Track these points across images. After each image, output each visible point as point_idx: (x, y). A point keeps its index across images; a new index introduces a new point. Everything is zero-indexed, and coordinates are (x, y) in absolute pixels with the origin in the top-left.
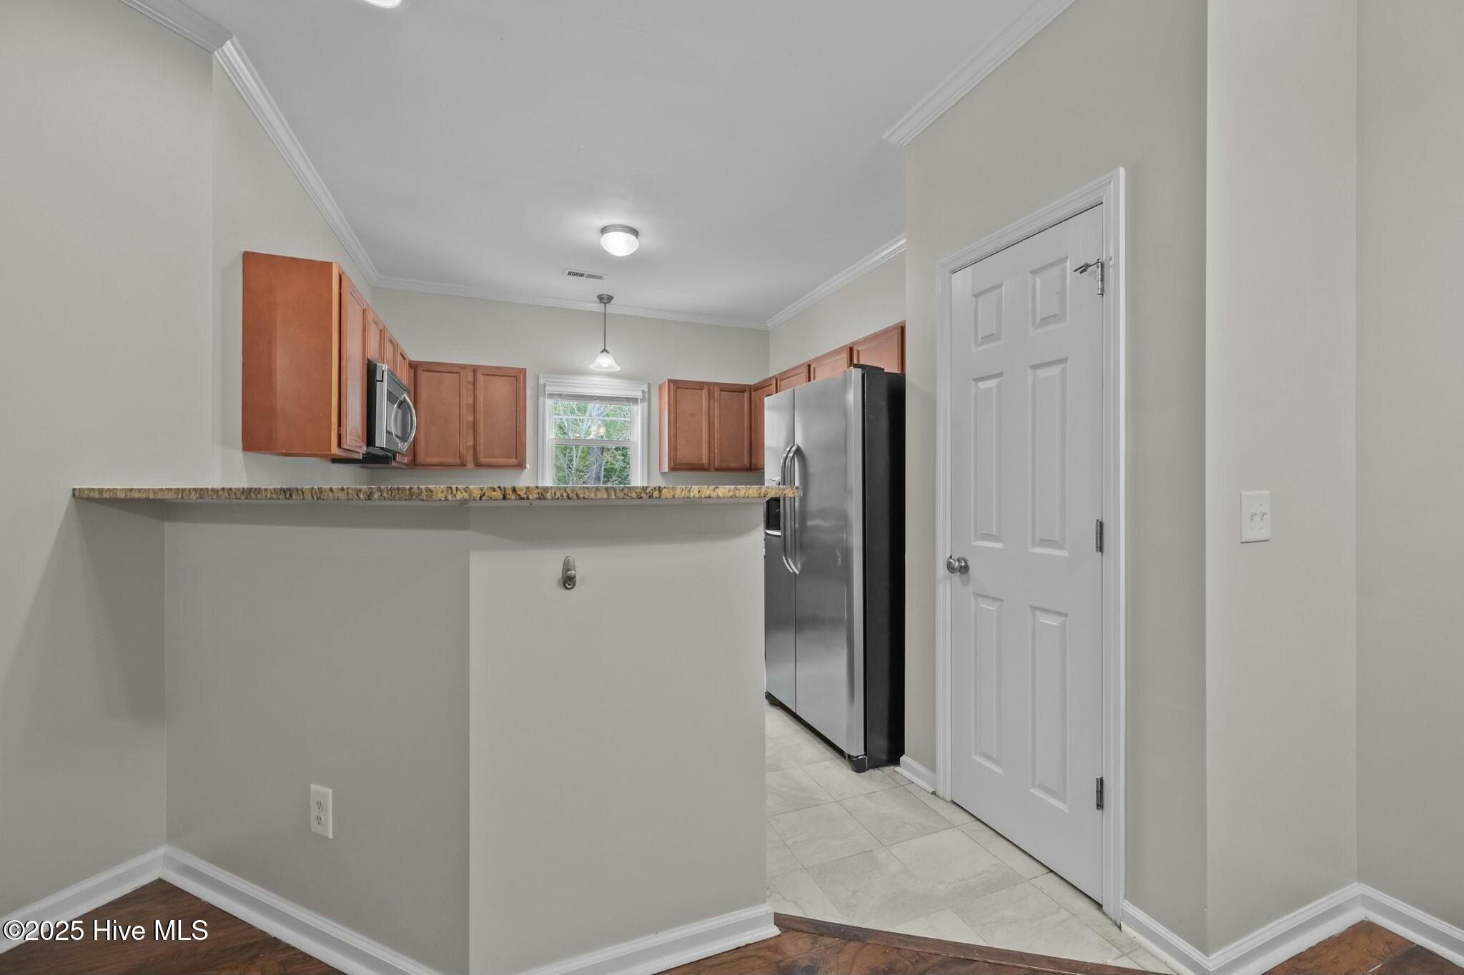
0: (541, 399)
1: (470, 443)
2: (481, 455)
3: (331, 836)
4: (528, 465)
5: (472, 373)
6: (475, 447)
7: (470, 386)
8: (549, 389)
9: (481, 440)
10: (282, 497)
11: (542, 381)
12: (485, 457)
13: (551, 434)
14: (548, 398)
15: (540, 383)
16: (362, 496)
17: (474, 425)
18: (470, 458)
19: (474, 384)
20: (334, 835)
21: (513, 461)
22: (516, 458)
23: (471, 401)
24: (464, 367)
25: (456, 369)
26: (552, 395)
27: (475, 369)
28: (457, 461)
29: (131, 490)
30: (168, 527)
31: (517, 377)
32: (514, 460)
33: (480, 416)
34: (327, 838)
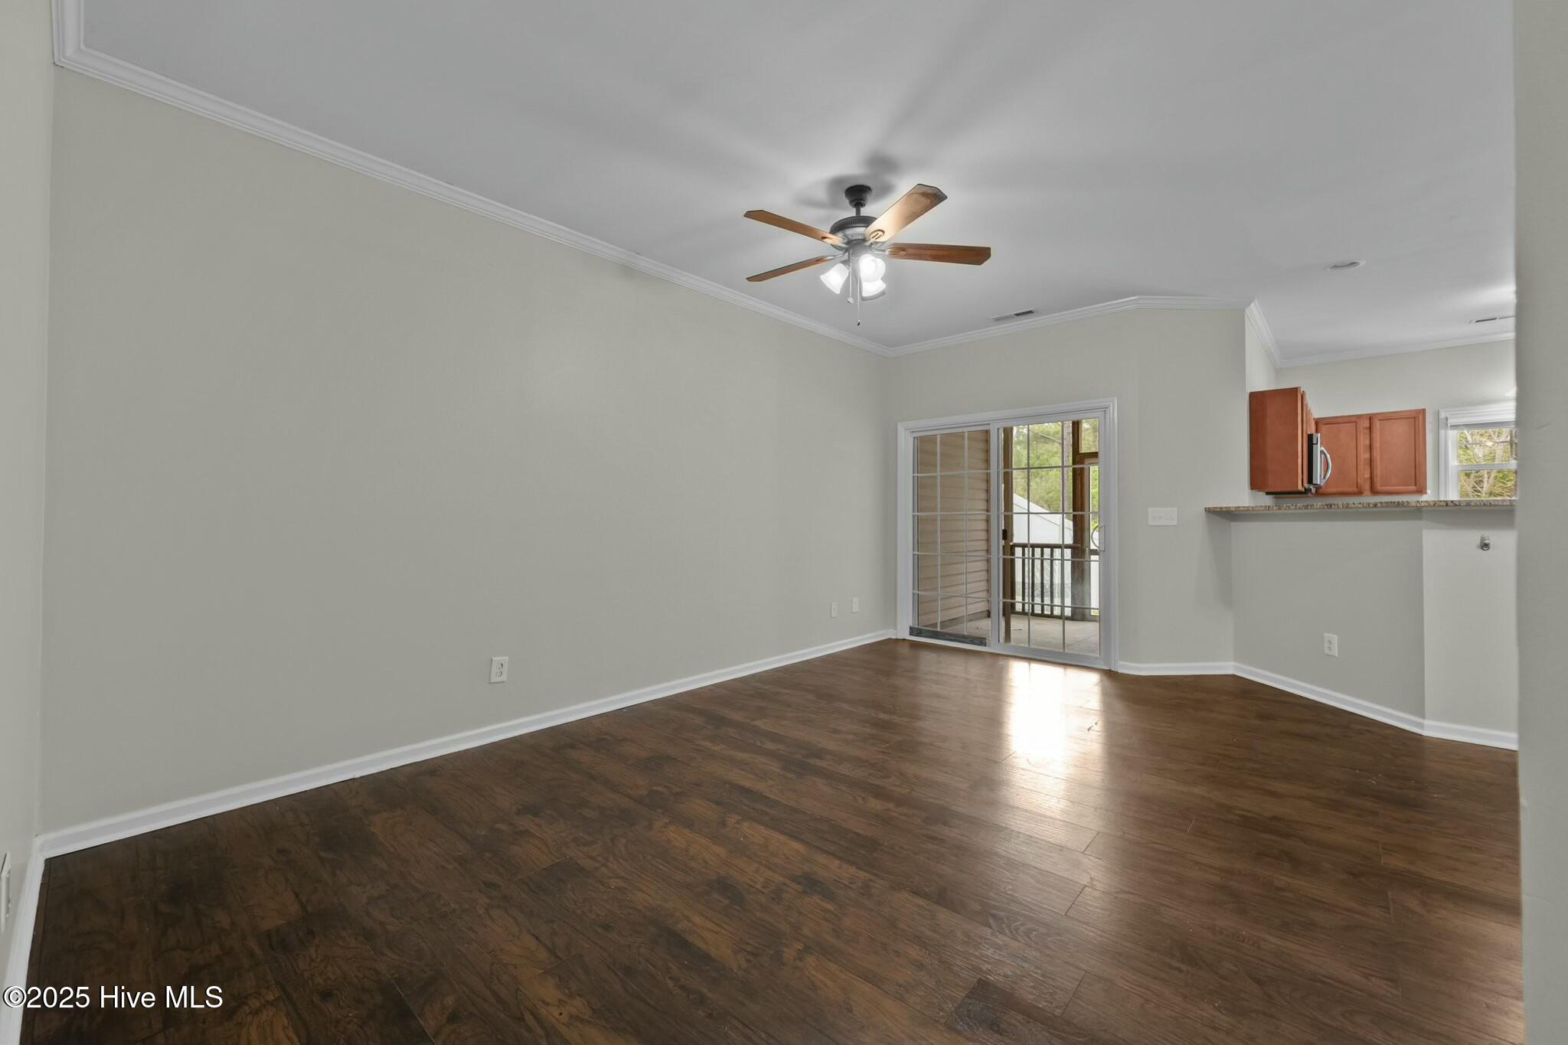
0: (1442, 432)
1: (1367, 475)
2: (1378, 484)
3: (1337, 655)
4: (1429, 491)
5: (1368, 421)
6: (1372, 479)
7: (1367, 431)
8: (1451, 422)
9: (1378, 472)
10: (1326, 507)
11: (1443, 415)
12: (1381, 486)
13: (1454, 462)
14: (1451, 429)
15: (1440, 417)
16: (1371, 505)
17: (1371, 461)
18: (1367, 486)
19: (1370, 428)
20: (1339, 654)
21: (1413, 488)
22: (1416, 485)
23: (1368, 442)
24: (1359, 417)
25: (1354, 419)
26: (1455, 427)
27: (1371, 418)
28: (1355, 489)
29: (1239, 507)
30: (1233, 524)
31: (1416, 420)
32: (1415, 487)
33: (1377, 454)
34: (1334, 656)
